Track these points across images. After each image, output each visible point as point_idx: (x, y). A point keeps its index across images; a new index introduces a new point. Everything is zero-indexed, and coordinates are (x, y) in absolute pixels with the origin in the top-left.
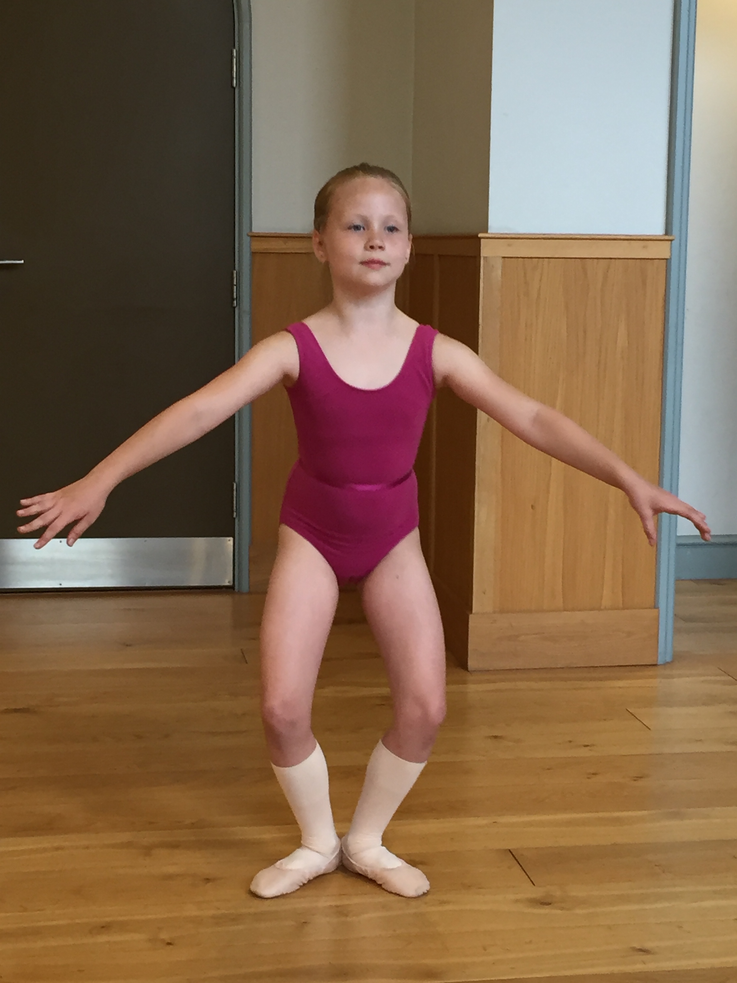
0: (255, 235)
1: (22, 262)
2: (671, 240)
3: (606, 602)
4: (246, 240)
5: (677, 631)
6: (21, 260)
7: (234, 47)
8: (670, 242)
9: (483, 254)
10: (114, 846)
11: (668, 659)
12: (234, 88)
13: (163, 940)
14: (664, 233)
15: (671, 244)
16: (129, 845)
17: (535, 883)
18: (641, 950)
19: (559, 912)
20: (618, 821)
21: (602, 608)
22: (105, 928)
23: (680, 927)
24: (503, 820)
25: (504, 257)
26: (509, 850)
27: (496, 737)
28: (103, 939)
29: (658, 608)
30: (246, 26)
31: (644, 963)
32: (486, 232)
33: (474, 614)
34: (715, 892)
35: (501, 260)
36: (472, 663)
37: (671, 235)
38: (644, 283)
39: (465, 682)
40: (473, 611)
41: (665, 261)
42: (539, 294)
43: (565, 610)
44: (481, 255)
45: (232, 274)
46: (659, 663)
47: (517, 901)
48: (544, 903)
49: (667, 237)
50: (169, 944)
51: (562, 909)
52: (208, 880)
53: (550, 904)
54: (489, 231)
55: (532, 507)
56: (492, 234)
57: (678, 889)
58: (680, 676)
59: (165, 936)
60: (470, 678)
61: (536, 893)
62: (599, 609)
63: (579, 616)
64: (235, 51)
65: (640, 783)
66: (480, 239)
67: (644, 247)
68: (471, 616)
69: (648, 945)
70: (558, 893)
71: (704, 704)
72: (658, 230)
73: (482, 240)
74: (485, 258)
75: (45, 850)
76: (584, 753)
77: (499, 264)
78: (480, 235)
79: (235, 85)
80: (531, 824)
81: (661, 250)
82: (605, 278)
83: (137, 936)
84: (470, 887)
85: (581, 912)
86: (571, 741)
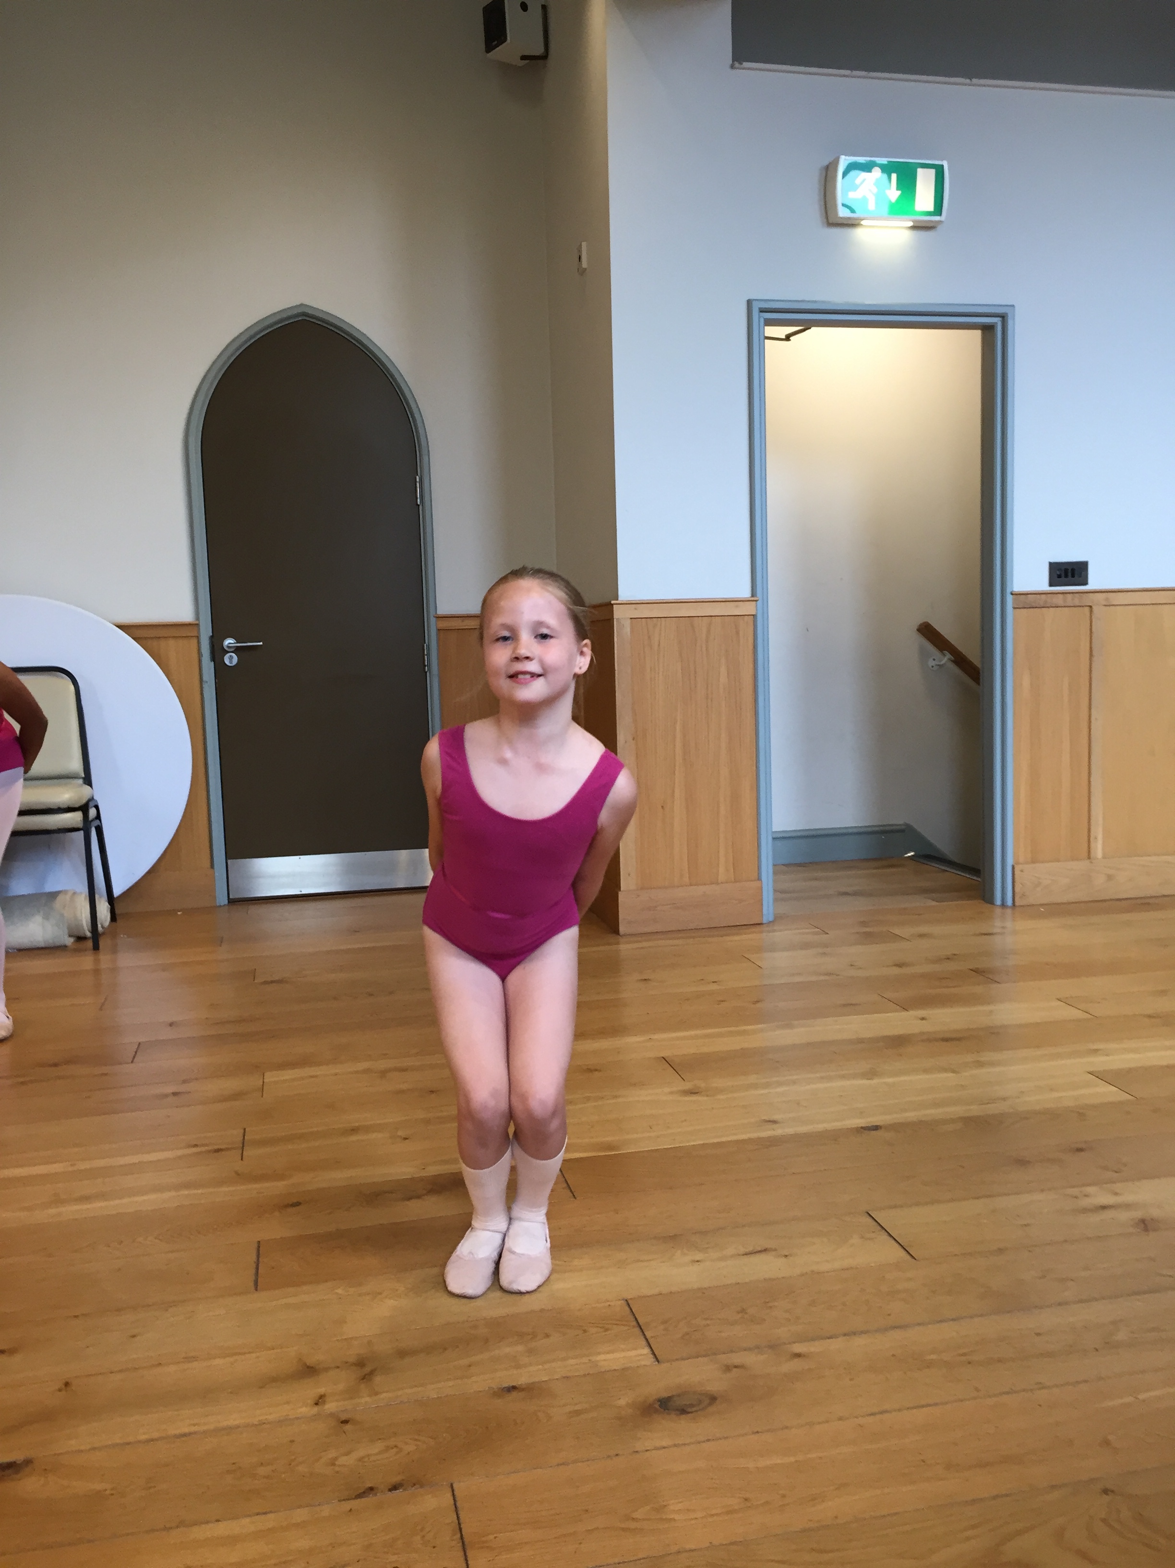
0: (440, 616)
1: (261, 643)
2: (756, 601)
3: (722, 877)
4: (433, 620)
5: (776, 900)
6: (260, 642)
7: (417, 475)
8: (755, 602)
9: (615, 616)
10: (357, 1072)
11: (771, 919)
12: (419, 505)
13: (400, 1137)
14: (750, 595)
15: (756, 604)
16: (367, 1071)
17: (684, 1079)
18: (770, 1121)
19: (705, 1098)
20: (744, 1033)
21: (720, 881)
22: (354, 1130)
23: (798, 1104)
24: (656, 1037)
25: (631, 618)
26: (663, 1057)
27: (645, 980)
28: (354, 1138)
29: (761, 880)
30: (425, 458)
31: (774, 1130)
32: (617, 599)
33: (623, 891)
34: (822, 1078)
35: (629, 621)
36: (622, 929)
37: (756, 596)
38: (737, 633)
39: (618, 943)
40: (622, 889)
41: (752, 616)
42: (659, 645)
43: (691, 885)
44: (614, 617)
45: (423, 646)
46: (764, 922)
47: (672, 1093)
48: (692, 1092)
49: (753, 599)
50: (406, 1139)
51: (707, 1096)
52: (432, 1092)
53: (697, 1093)
54: (619, 599)
55: (662, 807)
56: (621, 601)
57: (795, 1077)
58: (781, 931)
59: (400, 1133)
60: (622, 940)
61: (688, 1086)
62: (717, 883)
63: (702, 889)
64: (418, 477)
65: (759, 1005)
66: (612, 605)
67: (737, 606)
68: (620, 893)
69: (775, 1117)
70: (703, 1085)
71: (801, 949)
72: (746, 593)
73: (614, 606)
74: (616, 619)
75: (302, 1078)
76: (714, 987)
77: (627, 624)
78: (612, 602)
79: (419, 503)
80: (678, 1039)
81: (749, 609)
82: (709, 631)
83: (380, 1135)
84: (635, 1084)
85: (721, 1097)
86: (702, 980)
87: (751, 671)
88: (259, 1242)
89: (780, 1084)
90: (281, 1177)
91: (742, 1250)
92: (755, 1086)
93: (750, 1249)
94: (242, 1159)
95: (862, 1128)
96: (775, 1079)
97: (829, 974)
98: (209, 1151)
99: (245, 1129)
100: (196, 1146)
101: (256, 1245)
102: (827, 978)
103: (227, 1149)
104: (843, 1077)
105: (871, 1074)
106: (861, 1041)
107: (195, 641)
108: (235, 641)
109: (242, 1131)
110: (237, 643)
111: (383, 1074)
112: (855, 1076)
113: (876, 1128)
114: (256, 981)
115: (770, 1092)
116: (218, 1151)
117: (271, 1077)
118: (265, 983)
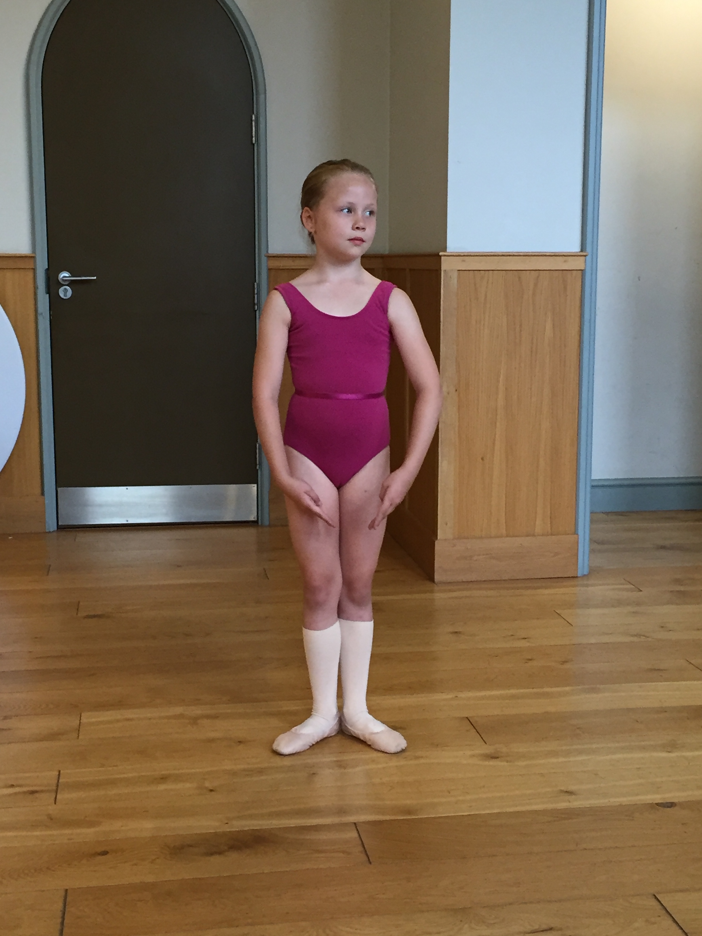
0: (271, 255)
1: (95, 278)
2: (585, 256)
3: (538, 530)
4: (264, 259)
6: (93, 276)
7: (253, 113)
9: (443, 267)
11: (586, 573)
12: (254, 144)
13: (207, 788)
14: (580, 250)
15: (585, 258)
16: (180, 716)
17: (486, 742)
18: (567, 792)
19: (505, 763)
20: (548, 695)
21: (536, 534)
22: (164, 779)
23: (596, 775)
24: (462, 695)
25: (459, 270)
26: (467, 718)
27: (456, 632)
28: (162, 787)
29: (578, 534)
30: (262, 97)
31: (570, 801)
32: (445, 250)
33: (439, 540)
34: (623, 748)
35: (456, 273)
36: (437, 577)
37: (585, 251)
38: (565, 288)
39: (432, 592)
40: (439, 538)
41: (580, 271)
42: (485, 298)
43: (507, 536)
44: (442, 269)
45: (254, 285)
46: (579, 575)
48: (493, 757)
49: (582, 254)
50: (211, 791)
51: (507, 762)
53: (498, 758)
54: (448, 251)
55: (482, 459)
57: (594, 746)
58: (594, 585)
59: (207, 784)
60: (436, 588)
61: (489, 750)
63: (518, 541)
64: (254, 117)
65: (566, 666)
66: (441, 256)
67: (565, 261)
68: (436, 543)
69: (572, 788)
70: (504, 750)
72: (576, 248)
73: (442, 258)
74: (445, 271)
76: (523, 644)
77: (455, 275)
78: (441, 254)
79: (254, 142)
80: (483, 698)
81: (578, 264)
82: (536, 285)
83: (188, 785)
84: (437, 745)
85: (522, 763)
86: (512, 635)
87: (577, 328)
88: (66, 891)
89: (580, 752)
90: (91, 824)
91: (529, 928)
92: (554, 754)
93: (536, 927)
94: (55, 803)
95: (657, 804)
96: (575, 747)
97: (638, 635)
98: (24, 793)
99: (60, 772)
100: (12, 786)
101: (63, 893)
102: (635, 639)
103: (42, 791)
104: (643, 748)
105: (671, 746)
106: (663, 710)
107: (30, 274)
108: (70, 275)
109: (58, 773)
110: (72, 276)
111: (195, 721)
112: (654, 748)
113: (671, 805)
114: (79, 615)
115: (570, 761)
116: (33, 792)
117: (88, 718)
118: (88, 617)
